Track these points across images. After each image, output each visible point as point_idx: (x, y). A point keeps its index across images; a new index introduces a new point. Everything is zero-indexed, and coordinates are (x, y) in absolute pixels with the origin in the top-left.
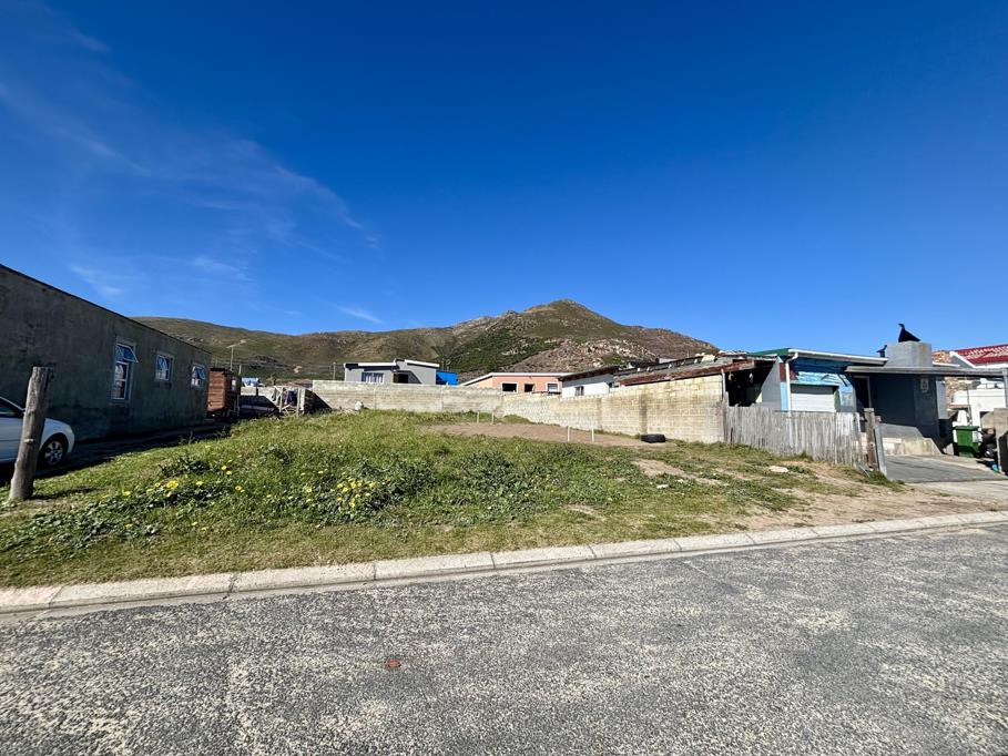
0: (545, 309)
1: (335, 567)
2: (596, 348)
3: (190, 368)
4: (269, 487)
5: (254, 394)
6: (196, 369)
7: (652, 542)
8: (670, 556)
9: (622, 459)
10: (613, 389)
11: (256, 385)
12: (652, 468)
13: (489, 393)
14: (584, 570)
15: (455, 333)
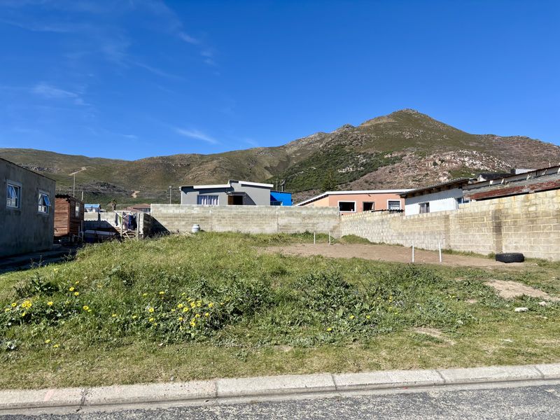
0: (385, 121)
1: (178, 384)
2: (442, 161)
3: (37, 195)
4: (114, 307)
5: (97, 219)
6: (43, 197)
7: (509, 368)
8: (531, 384)
9: (474, 280)
10: (462, 205)
11: (98, 210)
12: (508, 290)
13: (325, 213)
14: (432, 395)
15: (288, 151)
